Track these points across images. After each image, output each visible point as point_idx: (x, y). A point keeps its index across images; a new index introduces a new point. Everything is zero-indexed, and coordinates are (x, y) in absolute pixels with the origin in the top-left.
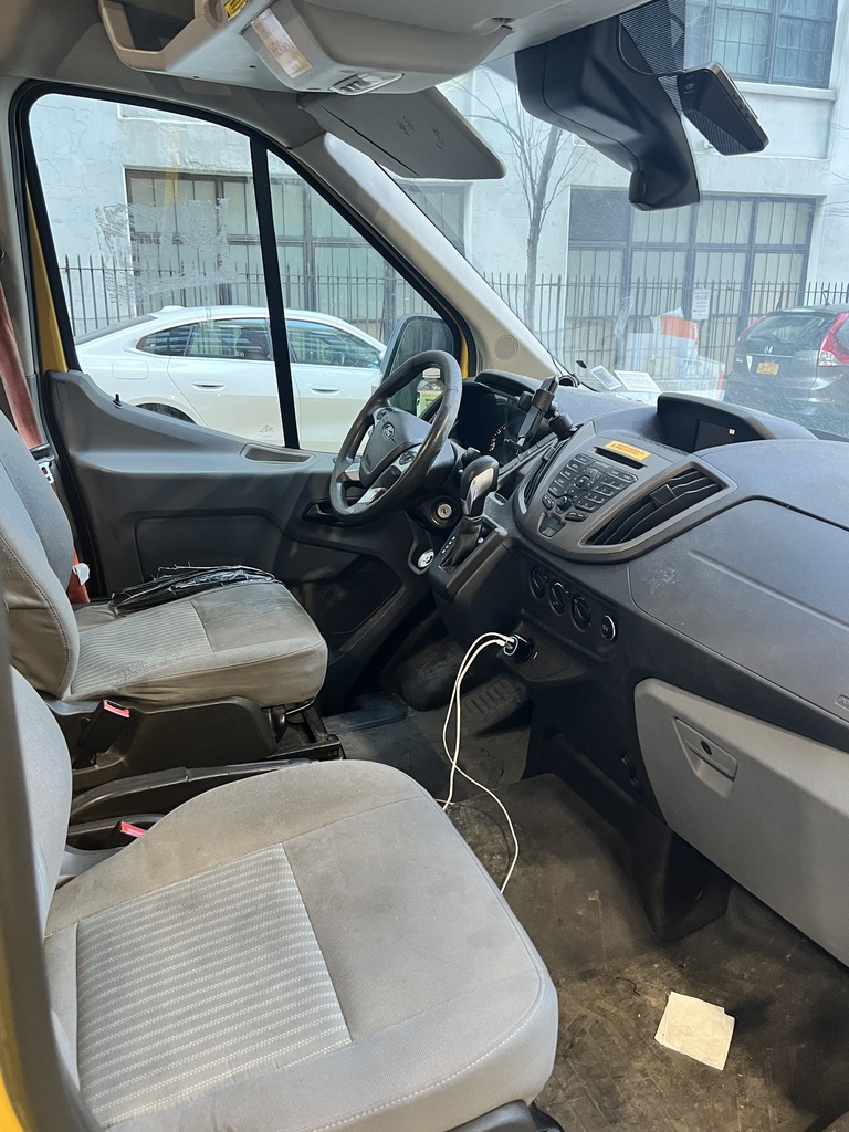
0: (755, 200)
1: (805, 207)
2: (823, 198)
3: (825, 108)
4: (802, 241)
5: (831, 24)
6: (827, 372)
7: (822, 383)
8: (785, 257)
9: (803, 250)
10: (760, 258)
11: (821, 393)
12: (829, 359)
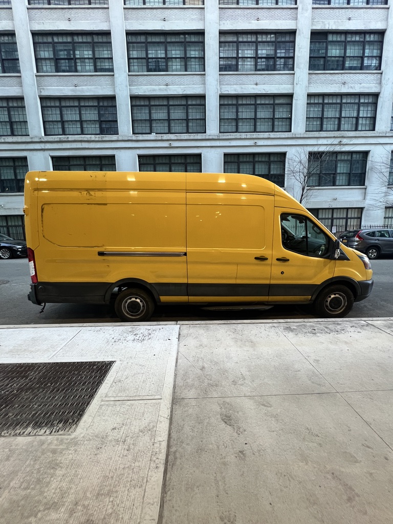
0: (347, 209)
1: (361, 210)
2: (364, 207)
3: (364, 190)
4: (359, 216)
5: (365, 174)
6: (357, 241)
7: (356, 243)
8: (355, 220)
9: (360, 218)
10: (349, 220)
11: (356, 245)
12: (357, 239)
